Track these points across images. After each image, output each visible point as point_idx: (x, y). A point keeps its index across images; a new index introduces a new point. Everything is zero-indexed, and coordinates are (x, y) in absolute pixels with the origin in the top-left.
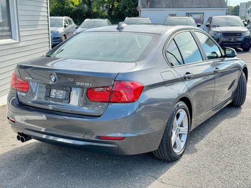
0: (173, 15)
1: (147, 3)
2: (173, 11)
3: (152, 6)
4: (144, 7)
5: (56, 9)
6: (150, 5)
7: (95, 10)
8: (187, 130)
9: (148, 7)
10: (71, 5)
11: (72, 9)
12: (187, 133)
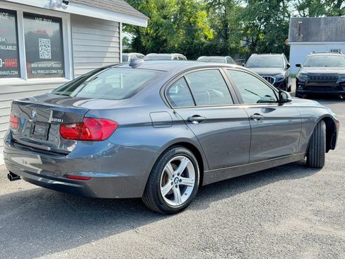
0: (336, 51)
1: (299, 35)
2: (336, 45)
3: (306, 39)
4: (294, 40)
5: (183, 44)
6: (303, 38)
7: (233, 45)
8: (194, 182)
9: (301, 39)
10: (203, 39)
11: (203, 44)
12: (193, 185)
